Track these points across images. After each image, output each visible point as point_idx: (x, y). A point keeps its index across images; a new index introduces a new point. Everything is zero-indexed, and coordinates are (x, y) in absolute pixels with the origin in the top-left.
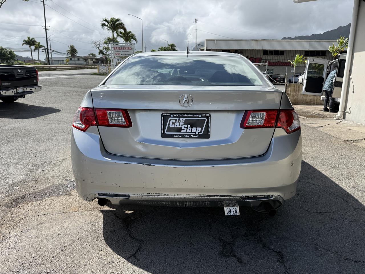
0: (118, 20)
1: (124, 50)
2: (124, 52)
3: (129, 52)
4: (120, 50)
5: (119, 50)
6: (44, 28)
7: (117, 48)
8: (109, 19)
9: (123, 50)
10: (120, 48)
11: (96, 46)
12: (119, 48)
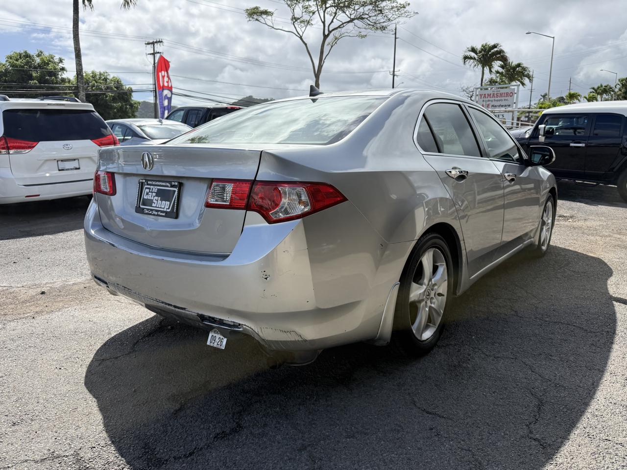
0: (495, 46)
1: (499, 98)
2: (497, 101)
3: (507, 100)
4: (491, 99)
5: (489, 99)
6: (391, 73)
7: (487, 95)
8: (479, 47)
9: (496, 99)
10: (492, 95)
11: (467, 95)
12: (489, 95)
